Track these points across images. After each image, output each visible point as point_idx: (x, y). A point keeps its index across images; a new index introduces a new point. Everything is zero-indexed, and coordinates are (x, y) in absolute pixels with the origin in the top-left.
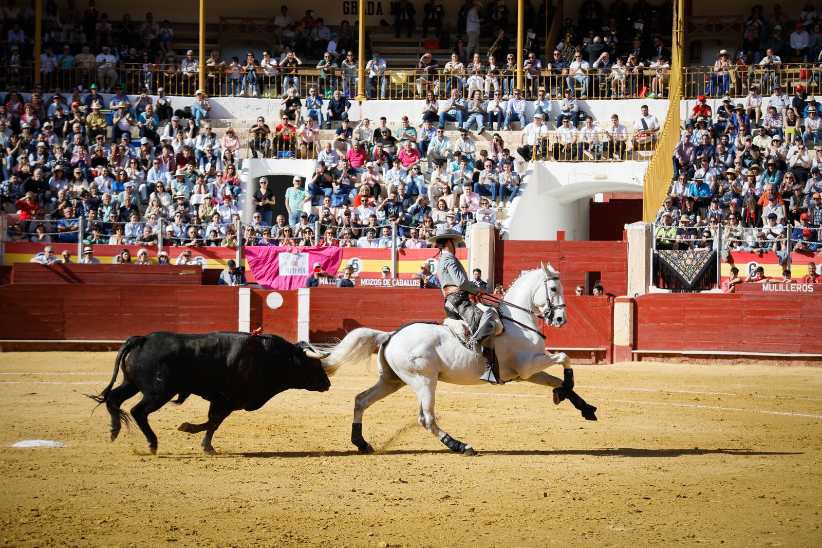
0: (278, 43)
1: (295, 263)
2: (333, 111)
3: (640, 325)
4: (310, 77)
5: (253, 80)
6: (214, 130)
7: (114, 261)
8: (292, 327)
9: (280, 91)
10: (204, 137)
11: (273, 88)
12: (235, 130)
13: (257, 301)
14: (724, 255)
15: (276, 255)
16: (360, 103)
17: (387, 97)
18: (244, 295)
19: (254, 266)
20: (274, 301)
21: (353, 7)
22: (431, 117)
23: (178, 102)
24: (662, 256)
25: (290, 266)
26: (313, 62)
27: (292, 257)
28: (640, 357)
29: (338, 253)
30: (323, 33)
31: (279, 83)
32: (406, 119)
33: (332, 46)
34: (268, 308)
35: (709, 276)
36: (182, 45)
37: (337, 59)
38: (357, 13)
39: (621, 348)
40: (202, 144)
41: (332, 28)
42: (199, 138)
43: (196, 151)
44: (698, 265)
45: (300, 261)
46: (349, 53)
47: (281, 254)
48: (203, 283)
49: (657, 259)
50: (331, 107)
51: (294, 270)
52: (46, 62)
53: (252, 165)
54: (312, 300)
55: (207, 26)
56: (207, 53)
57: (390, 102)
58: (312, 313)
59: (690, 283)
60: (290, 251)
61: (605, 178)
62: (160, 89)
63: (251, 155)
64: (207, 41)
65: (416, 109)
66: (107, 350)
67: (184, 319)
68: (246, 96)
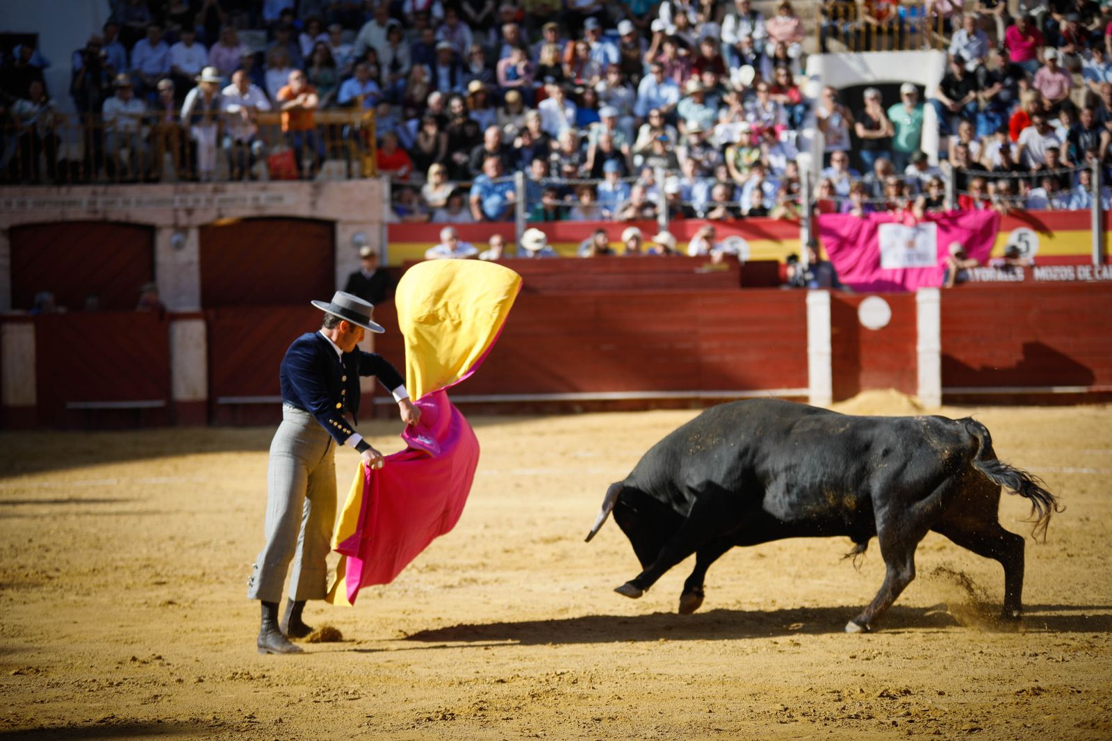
1: (911, 244)
7: (582, 250)
8: (906, 361)
13: (844, 317)
15: (875, 230)
18: (818, 305)
19: (837, 252)
20: (874, 313)
25: (901, 250)
27: (906, 231)
29: (991, 220)
34: (866, 330)
40: (735, 31)
43: (725, 47)
45: (920, 240)
47: (883, 228)
48: (742, 286)
51: (910, 257)
53: (828, 68)
54: (943, 309)
58: (944, 334)
60: (902, 222)
63: (820, 49)
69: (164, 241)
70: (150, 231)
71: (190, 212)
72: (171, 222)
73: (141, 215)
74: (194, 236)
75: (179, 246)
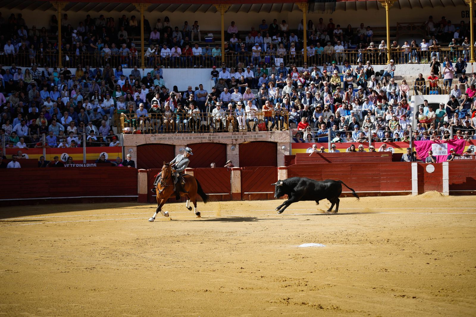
0: (427, 35)
1: (440, 149)
2: (458, 69)
4: (445, 52)
5: (415, 55)
6: (396, 81)
7: (347, 151)
8: (440, 182)
9: (429, 60)
10: (390, 85)
11: (426, 58)
12: (407, 81)
13: (421, 170)
15: (430, 145)
16: (472, 64)
18: (414, 167)
19: (419, 151)
20: (430, 169)
21: (466, 14)
23: (377, 68)
25: (438, 151)
26: (447, 44)
27: (439, 146)
29: (463, 143)
30: (452, 28)
31: (429, 55)
33: (456, 35)
34: (427, 173)
36: (378, 39)
37: (459, 42)
38: (469, 17)
40: (390, 89)
41: (456, 26)
42: (388, 86)
43: (387, 93)
45: (443, 148)
46: (466, 38)
47: (433, 145)
48: (392, 161)
50: (457, 66)
51: (440, 152)
52: (309, 51)
53: (416, 99)
54: (449, 168)
55: (390, 28)
56: (391, 42)
58: (450, 174)
60: (438, 143)
62: (368, 62)
63: (415, 94)
64: (391, 36)
66: (344, 197)
67: (383, 179)
68: (412, 63)
69: (229, 148)
70: (225, 145)
71: (236, 140)
72: (231, 143)
73: (223, 141)
74: (237, 146)
75: (233, 150)
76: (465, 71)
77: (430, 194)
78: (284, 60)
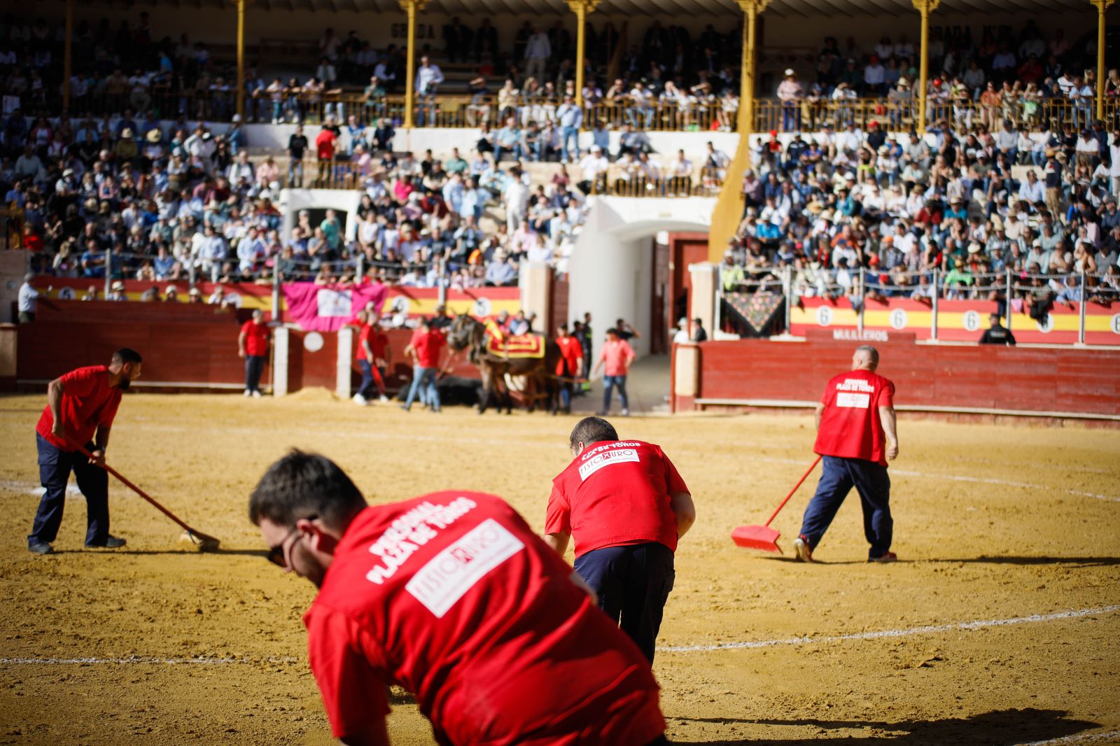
1: (336, 302)
2: (379, 139)
3: (705, 374)
4: (354, 103)
5: (295, 107)
6: (251, 159)
8: (330, 371)
9: (322, 118)
10: (239, 166)
11: (314, 114)
12: (274, 159)
14: (795, 301)
15: (315, 294)
17: (437, 124)
18: (281, 335)
20: (313, 343)
21: (402, 30)
22: (484, 146)
24: (729, 301)
25: (330, 306)
26: (360, 88)
27: (334, 295)
28: (704, 407)
29: (381, 291)
30: (370, 57)
31: (322, 109)
32: (456, 150)
33: (380, 70)
34: (308, 352)
35: (777, 322)
38: (406, 36)
39: (684, 398)
40: (238, 173)
41: (379, 52)
44: (767, 311)
45: (342, 300)
47: (321, 292)
48: (235, 321)
49: (724, 304)
50: (377, 135)
51: (335, 310)
52: (75, 85)
55: (246, 47)
57: (442, 131)
59: (758, 329)
61: (669, 215)
65: (467, 138)
67: (215, 360)
68: (286, 122)
76: (391, 145)
77: (311, 394)
78: (22, 101)
